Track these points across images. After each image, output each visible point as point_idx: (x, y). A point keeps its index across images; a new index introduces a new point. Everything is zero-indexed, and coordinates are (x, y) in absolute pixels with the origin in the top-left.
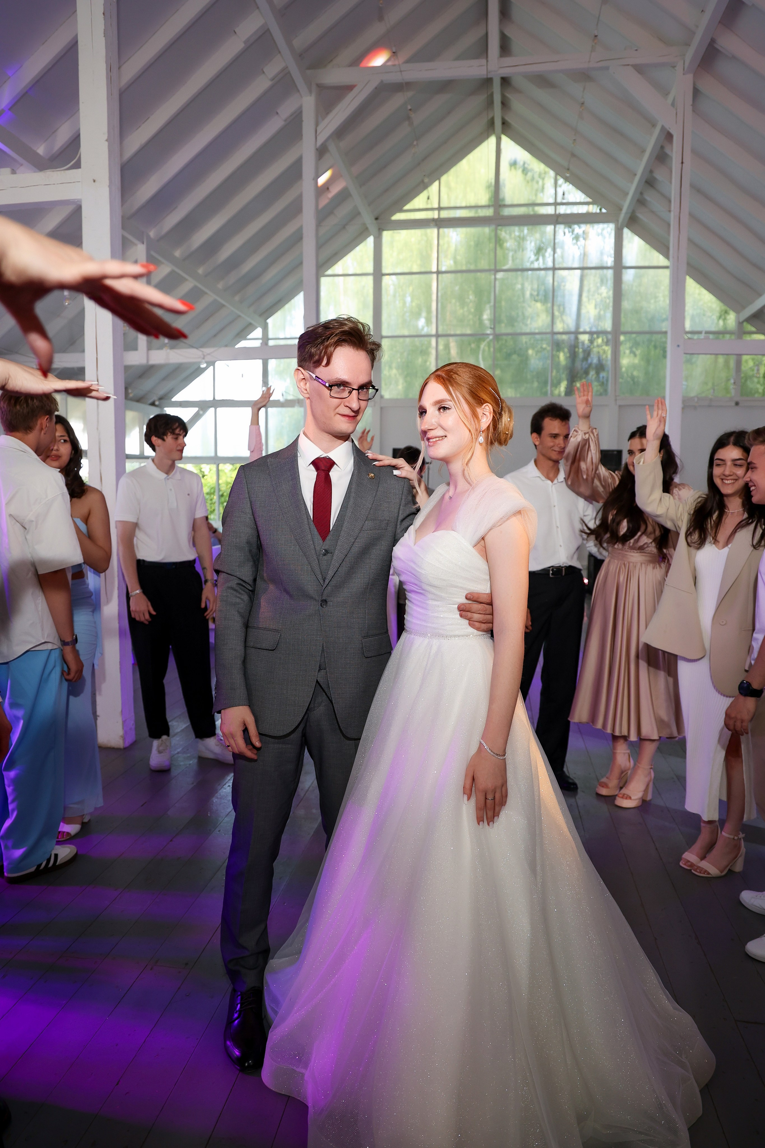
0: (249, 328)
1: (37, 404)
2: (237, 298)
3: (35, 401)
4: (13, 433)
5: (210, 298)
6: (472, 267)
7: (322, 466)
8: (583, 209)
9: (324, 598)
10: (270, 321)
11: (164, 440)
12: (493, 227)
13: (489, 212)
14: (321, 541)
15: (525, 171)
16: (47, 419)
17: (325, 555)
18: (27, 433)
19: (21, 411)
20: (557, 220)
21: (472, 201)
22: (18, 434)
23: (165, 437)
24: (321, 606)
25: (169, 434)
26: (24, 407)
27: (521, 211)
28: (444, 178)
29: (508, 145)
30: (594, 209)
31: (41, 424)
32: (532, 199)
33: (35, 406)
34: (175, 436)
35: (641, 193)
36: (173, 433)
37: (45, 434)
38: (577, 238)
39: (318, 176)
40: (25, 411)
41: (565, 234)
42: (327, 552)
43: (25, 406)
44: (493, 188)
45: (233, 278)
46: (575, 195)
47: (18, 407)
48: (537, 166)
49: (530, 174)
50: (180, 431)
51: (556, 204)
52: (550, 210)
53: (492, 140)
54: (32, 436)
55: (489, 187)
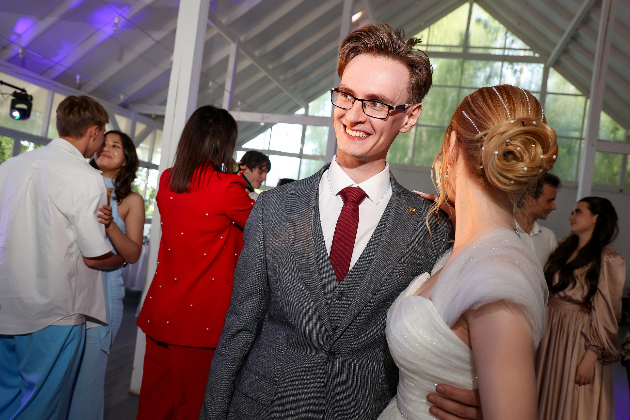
0: (297, 107)
1: (88, 115)
2: (292, 87)
3: (87, 112)
4: (66, 138)
5: (274, 84)
6: (443, 84)
7: (351, 197)
8: (522, 53)
9: (333, 350)
10: (311, 105)
11: (252, 171)
12: (461, 60)
13: (460, 50)
14: (336, 282)
15: (486, 26)
16: (96, 129)
17: (339, 298)
18: (77, 139)
19: (74, 119)
20: (504, 59)
21: (447, 42)
22: (70, 139)
23: (253, 169)
24: (328, 359)
25: (257, 168)
26: (76, 117)
27: (480, 51)
28: (432, 27)
29: (477, 8)
30: (529, 54)
31: (91, 132)
32: (488, 44)
33: (87, 118)
34: (260, 171)
35: (567, 44)
36: (260, 168)
37: (94, 141)
38: (515, 72)
39: (353, 14)
40: (77, 120)
41: (507, 68)
42: (341, 295)
43: (77, 115)
44: (463, 37)
45: (290, 74)
46: (519, 44)
47: (71, 116)
48: (495, 24)
49: (488, 29)
50: (266, 169)
51: (505, 48)
52: (498, 52)
53: (466, 6)
54: (83, 141)
55: (461, 35)
